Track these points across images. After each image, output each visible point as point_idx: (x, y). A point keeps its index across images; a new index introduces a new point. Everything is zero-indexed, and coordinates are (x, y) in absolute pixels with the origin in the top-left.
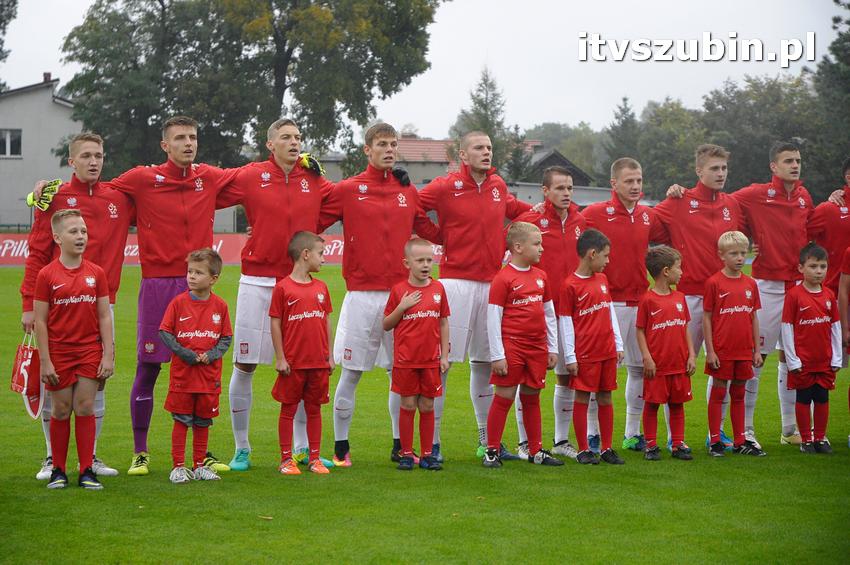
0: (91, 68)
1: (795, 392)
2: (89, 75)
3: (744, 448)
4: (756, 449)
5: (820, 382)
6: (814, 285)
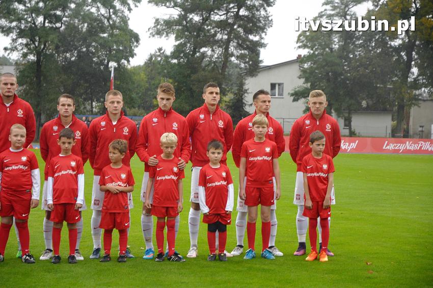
0: (312, 52)
1: (206, 225)
2: (311, 55)
3: (173, 257)
4: (180, 258)
5: (220, 220)
6: (215, 164)
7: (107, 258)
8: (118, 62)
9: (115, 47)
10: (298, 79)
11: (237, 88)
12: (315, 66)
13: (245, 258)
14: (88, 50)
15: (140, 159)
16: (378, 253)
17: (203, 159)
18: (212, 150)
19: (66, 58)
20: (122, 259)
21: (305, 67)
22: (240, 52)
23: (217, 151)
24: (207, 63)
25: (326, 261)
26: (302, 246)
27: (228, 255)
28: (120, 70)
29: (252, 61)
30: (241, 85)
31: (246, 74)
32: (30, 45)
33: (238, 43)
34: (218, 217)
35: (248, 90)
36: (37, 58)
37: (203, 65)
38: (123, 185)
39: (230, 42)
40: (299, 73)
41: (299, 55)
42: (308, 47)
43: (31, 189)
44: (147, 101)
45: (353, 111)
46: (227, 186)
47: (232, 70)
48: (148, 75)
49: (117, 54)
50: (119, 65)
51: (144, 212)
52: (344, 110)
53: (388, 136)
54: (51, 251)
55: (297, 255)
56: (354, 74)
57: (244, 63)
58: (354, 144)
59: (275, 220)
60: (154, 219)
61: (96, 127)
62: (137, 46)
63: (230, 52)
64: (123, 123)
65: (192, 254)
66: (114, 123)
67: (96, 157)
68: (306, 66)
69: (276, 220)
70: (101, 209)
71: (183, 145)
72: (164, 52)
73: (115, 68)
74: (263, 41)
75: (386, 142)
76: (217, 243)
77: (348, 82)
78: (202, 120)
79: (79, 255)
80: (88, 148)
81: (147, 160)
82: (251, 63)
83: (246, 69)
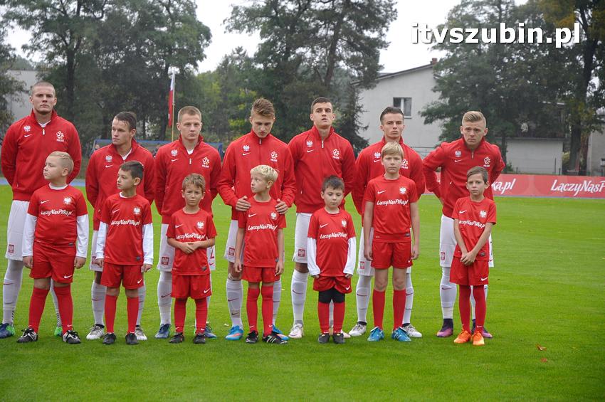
0: (452, 54)
2: (451, 59)
3: (270, 337)
4: (280, 339)
5: (336, 287)
6: (332, 209)
7: (179, 337)
8: (181, 66)
9: (177, 46)
10: (432, 93)
11: (346, 104)
12: (456, 74)
13: (369, 339)
14: (138, 50)
15: (224, 200)
16: (553, 335)
17: (311, 203)
18: (329, 190)
19: (108, 60)
20: (199, 339)
21: (441, 75)
22: (352, 54)
23: (336, 191)
24: (305, 69)
25: (482, 345)
26: (448, 323)
27: (345, 335)
28: (183, 78)
29: (368, 67)
30: (353, 100)
31: (359, 85)
32: (57, 42)
33: (349, 42)
34: (332, 282)
35: (362, 107)
36: (68, 60)
37: (299, 71)
38: (199, 237)
39: (337, 40)
40: (433, 84)
41: (433, 59)
42: (447, 48)
43: (75, 242)
44: (220, 122)
45: (509, 138)
46: (347, 241)
47: (339, 79)
48: (222, 86)
49: (180, 55)
50: (182, 70)
51: (230, 275)
52: (496, 136)
53: (557, 173)
54: (102, 326)
55: (442, 337)
56: (511, 86)
57: (357, 70)
58: (510, 183)
59: (410, 288)
60: (244, 285)
61: (164, 156)
62: (207, 45)
63: (337, 54)
64: (202, 152)
65: (296, 333)
66: (190, 152)
67: (165, 198)
68: (443, 73)
69: (412, 287)
70: (170, 270)
71: (284, 182)
72: (245, 53)
73: (176, 75)
74: (383, 39)
75: (556, 181)
76: (331, 318)
77: (502, 97)
78: (310, 149)
79: (140, 333)
80: (154, 186)
81: (235, 204)
82: (366, 69)
83: (359, 78)
